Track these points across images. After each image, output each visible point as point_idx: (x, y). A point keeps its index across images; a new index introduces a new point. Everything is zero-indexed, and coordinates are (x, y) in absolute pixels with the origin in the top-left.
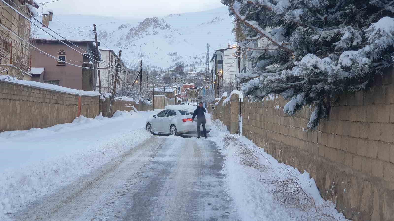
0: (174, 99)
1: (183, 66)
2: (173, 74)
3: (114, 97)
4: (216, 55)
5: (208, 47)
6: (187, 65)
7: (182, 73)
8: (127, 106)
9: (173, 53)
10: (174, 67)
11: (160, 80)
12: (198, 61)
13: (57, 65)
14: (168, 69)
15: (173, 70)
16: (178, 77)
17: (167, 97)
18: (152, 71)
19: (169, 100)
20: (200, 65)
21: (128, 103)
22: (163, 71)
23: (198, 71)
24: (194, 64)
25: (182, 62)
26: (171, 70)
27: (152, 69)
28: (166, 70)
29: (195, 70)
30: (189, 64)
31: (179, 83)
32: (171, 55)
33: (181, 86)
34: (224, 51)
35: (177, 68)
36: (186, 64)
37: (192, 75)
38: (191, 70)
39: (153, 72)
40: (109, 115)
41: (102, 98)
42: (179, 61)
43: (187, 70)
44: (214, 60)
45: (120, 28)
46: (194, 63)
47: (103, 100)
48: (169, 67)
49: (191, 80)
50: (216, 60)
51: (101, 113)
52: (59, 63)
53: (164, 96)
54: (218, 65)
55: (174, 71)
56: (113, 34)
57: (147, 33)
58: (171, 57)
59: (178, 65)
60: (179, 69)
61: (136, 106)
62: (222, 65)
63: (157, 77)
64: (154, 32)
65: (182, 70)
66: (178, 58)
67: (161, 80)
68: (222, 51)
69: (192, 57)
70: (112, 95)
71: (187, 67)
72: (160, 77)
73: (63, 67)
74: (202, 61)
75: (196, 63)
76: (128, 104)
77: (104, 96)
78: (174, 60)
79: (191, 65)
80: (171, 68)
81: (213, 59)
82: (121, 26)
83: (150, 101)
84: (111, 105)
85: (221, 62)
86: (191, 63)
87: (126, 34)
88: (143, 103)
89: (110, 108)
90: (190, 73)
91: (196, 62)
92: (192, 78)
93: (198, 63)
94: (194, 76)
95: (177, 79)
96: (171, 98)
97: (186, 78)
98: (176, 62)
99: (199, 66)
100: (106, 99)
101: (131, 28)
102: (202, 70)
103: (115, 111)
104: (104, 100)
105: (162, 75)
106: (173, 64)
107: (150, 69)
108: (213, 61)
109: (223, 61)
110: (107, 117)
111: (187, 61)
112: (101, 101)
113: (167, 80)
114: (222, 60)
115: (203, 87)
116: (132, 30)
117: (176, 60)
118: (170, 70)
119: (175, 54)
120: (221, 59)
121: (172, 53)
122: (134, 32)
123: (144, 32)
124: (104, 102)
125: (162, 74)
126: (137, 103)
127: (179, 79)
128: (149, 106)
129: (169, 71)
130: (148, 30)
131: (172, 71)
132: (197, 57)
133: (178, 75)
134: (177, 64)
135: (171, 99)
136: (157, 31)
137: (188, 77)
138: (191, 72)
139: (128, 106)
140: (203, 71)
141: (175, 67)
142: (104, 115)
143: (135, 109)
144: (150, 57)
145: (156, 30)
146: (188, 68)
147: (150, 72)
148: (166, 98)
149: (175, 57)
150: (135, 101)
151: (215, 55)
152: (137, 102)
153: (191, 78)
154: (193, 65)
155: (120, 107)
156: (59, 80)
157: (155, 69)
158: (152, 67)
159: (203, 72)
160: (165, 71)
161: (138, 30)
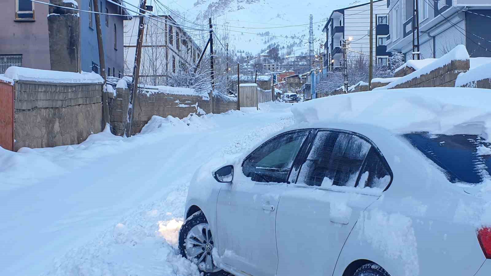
0: (271, 90)
1: (278, 49)
2: (265, 60)
3: (136, 85)
4: (333, 19)
5: (311, 18)
6: (283, 47)
7: (277, 58)
8: (180, 106)
9: (264, 33)
10: (265, 50)
11: (249, 68)
12: (298, 41)
13: (16, 21)
14: (259, 54)
15: (264, 54)
16: (272, 63)
17: (260, 87)
18: (238, 58)
19: (264, 92)
20: (300, 46)
21: (183, 99)
22: (252, 57)
23: (298, 54)
24: (292, 46)
25: (277, 44)
26: (263, 54)
27: (239, 54)
28: (256, 55)
29: (293, 52)
30: (286, 46)
31: (274, 71)
32: (262, 35)
33: (276, 74)
34: (345, 11)
35: (270, 51)
36: (281, 46)
37: (290, 60)
38: (289, 54)
39: (240, 58)
40: (127, 131)
41: (110, 89)
42: (273, 42)
43: (284, 53)
44: (329, 27)
45: (195, 5)
46: (292, 43)
47: (112, 94)
48: (260, 51)
49: (289, 66)
50: (332, 27)
51: (108, 127)
52: (20, 16)
53: (255, 85)
54: (337, 34)
55: (266, 56)
56: (188, 13)
57: (230, 9)
58: (262, 38)
59: (271, 48)
60: (273, 52)
61: (202, 104)
62: (342, 33)
63: (245, 64)
64: (238, 7)
65: (277, 54)
66: (271, 39)
67: (251, 68)
68: (342, 11)
69: (289, 36)
70: (133, 81)
71: (283, 50)
72: (249, 64)
73: (28, 24)
74: (302, 41)
75: (295, 44)
76: (183, 102)
77: (114, 86)
78: (265, 42)
79: (288, 46)
80: (262, 51)
81: (326, 26)
82: (197, 2)
83: (233, 95)
84: (130, 106)
85: (341, 29)
86: (287, 44)
87: (203, 12)
88: (217, 99)
89: (130, 114)
90: (287, 57)
91: (294, 42)
92: (290, 64)
93: (297, 43)
94: (293, 61)
95: (271, 66)
96: (265, 90)
97: (283, 64)
98: (268, 44)
99: (299, 48)
100: (119, 90)
101: (210, 4)
102: (302, 53)
103: (149, 119)
104: (115, 95)
105: (252, 62)
106: (266, 46)
107: (236, 55)
108: (328, 30)
109: (343, 27)
110: (122, 135)
111: (282, 42)
112: (105, 96)
113: (259, 67)
114: (342, 25)
115: (312, 71)
116: (210, 6)
117: (268, 41)
118: (261, 54)
119: (267, 34)
120: (340, 25)
121: (262, 33)
122: (213, 8)
123: (227, 8)
124: (115, 100)
125: (252, 60)
126: (204, 99)
127: (273, 65)
128: (229, 102)
129: (260, 56)
130: (230, 5)
131: (264, 56)
132: (295, 36)
133: (273, 61)
134: (269, 47)
135: (267, 91)
136: (242, 6)
137: (285, 63)
138: (289, 56)
139: (183, 106)
140: (304, 53)
141: (268, 50)
142: (114, 131)
143: (200, 110)
144: (235, 39)
145: (241, 4)
146: (285, 51)
147: (235, 58)
148: (259, 89)
149: (267, 37)
150: (200, 95)
151: (331, 20)
152: (205, 95)
153: (288, 64)
154: (290, 47)
155: (161, 109)
156: (22, 55)
157: (241, 55)
158: (238, 52)
159: (304, 55)
160: (254, 56)
161: (218, 6)
